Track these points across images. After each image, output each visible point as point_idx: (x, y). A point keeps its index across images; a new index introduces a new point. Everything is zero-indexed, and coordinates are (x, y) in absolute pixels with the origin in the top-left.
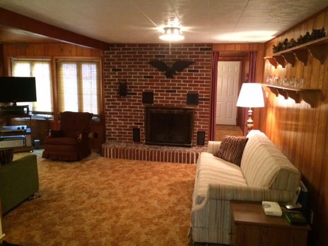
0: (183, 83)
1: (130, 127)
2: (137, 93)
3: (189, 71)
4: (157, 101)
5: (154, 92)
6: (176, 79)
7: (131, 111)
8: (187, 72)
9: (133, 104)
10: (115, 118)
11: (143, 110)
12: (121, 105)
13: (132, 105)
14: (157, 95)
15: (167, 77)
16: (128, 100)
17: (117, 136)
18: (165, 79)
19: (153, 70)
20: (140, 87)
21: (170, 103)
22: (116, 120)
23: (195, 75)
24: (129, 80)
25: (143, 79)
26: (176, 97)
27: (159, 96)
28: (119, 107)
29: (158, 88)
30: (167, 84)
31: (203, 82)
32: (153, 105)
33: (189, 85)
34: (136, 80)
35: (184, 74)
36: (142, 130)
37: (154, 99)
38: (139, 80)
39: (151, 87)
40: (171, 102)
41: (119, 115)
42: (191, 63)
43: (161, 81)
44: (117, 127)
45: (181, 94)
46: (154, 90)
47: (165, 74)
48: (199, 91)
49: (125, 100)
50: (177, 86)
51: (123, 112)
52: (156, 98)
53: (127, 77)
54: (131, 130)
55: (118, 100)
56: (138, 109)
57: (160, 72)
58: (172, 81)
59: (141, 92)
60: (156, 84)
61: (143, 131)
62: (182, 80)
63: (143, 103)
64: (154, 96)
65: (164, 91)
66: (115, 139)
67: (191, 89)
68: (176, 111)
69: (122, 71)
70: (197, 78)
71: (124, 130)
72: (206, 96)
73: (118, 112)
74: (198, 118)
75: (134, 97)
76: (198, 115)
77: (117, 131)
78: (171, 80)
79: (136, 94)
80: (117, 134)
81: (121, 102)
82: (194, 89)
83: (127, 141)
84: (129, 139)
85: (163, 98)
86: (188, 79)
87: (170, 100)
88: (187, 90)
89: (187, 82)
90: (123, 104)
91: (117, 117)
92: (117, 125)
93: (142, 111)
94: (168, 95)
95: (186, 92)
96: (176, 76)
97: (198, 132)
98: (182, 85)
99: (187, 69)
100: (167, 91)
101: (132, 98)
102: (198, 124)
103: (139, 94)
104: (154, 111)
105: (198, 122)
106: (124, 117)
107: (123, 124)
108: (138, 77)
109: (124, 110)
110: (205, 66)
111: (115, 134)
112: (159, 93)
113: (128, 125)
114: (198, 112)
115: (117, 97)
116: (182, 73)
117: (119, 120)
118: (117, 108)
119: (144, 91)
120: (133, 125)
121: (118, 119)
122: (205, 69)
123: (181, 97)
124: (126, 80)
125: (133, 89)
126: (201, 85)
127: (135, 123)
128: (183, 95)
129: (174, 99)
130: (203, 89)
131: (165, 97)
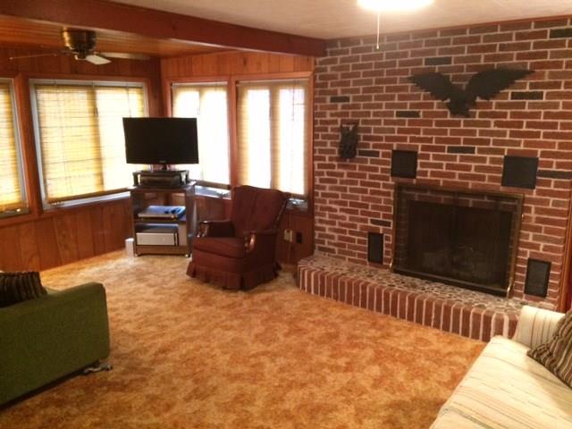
0: (496, 129)
1: (362, 228)
2: (381, 151)
3: (514, 96)
4: (425, 173)
5: (420, 152)
6: (477, 118)
7: (365, 191)
8: (509, 100)
9: (371, 177)
10: (334, 206)
11: (392, 191)
12: (345, 178)
13: (367, 180)
14: (427, 157)
15: (454, 114)
16: (361, 168)
17: (335, 245)
18: (449, 118)
19: (418, 97)
20: (388, 139)
21: (457, 179)
22: (336, 210)
23: (531, 106)
24: (365, 122)
25: (395, 118)
26: (473, 165)
27: (431, 161)
28: (342, 182)
29: (430, 140)
30: (453, 132)
31: (554, 126)
32: (415, 181)
33: (513, 134)
34: (378, 122)
35: (499, 106)
36: (388, 239)
37: (419, 168)
38: (387, 123)
39: (413, 139)
40: (461, 176)
41: (340, 199)
42: (523, 74)
43: (438, 124)
44: (337, 227)
45: (488, 156)
46: (420, 145)
47: (448, 106)
48: (540, 150)
49: (354, 168)
50: (478, 136)
51: (348, 193)
52: (423, 165)
53: (362, 114)
54: (364, 236)
55: (340, 166)
56: (381, 189)
57: (435, 102)
58: (467, 124)
59: (390, 151)
60: (426, 132)
61: (388, 242)
62: (492, 121)
63: (393, 175)
64: (419, 161)
65: (442, 149)
66: (333, 251)
67: (518, 144)
68: (471, 202)
69: (351, 102)
70: (537, 115)
71: (351, 233)
72: (559, 165)
73: (340, 193)
74: (533, 223)
75: (372, 162)
76: (533, 215)
77: (336, 235)
78: (462, 120)
79: (377, 154)
80: (336, 241)
81: (346, 172)
82: (527, 144)
83: (356, 258)
84: (360, 255)
85: (440, 166)
86: (508, 119)
87: (457, 172)
88: (506, 148)
89: (508, 125)
90: (349, 175)
91: (336, 203)
92: (337, 221)
93: (388, 194)
94: (454, 158)
95: (501, 152)
96: (478, 111)
97: (530, 260)
98: (492, 133)
99: (510, 91)
100: (450, 150)
101: (369, 164)
102: (530, 240)
103: (385, 155)
104: (416, 195)
105: (531, 234)
106: (352, 204)
107: (347, 221)
108: (385, 114)
109: (351, 190)
110: (563, 81)
111: (333, 241)
112: (431, 153)
113: (359, 224)
114: (533, 207)
115: (337, 159)
116: (494, 102)
117: (342, 210)
118: (338, 184)
119: (395, 148)
120: (370, 224)
121: (337, 207)
122: (562, 89)
123: (487, 164)
125: (371, 143)
126: (546, 135)
127: (372, 221)
128: (493, 160)
129: (468, 168)
130: (552, 145)
131: (445, 163)
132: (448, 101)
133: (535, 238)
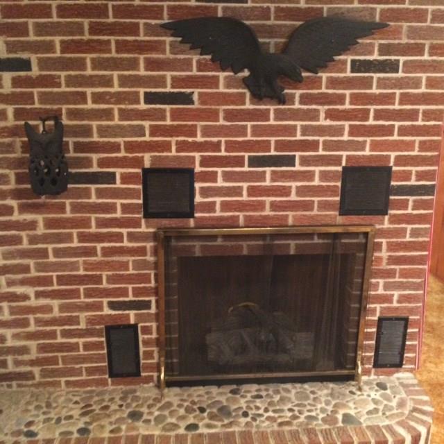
0: (328, 122)
1: (90, 321)
2: (118, 171)
3: (357, 66)
4: (210, 207)
5: (198, 169)
6: (297, 106)
7: (91, 252)
8: (349, 74)
9: (101, 223)
10: (19, 290)
11: (149, 245)
12: (41, 230)
13: (93, 229)
14: (212, 177)
15: (257, 97)
16: (76, 208)
17: (33, 363)
18: (248, 106)
19: (187, 65)
20: (130, 147)
21: (267, 212)
22: (25, 297)
23: (382, 83)
24: (73, 114)
25: (143, 106)
26: (294, 185)
27: (220, 183)
28: (33, 240)
29: (216, 147)
30: (257, 131)
31: (412, 115)
32: (192, 222)
33: (354, 131)
34: (108, 114)
35: (333, 83)
36: (147, 330)
37: (198, 199)
38: (125, 115)
39: (182, 147)
40: (274, 206)
41: (34, 273)
43: (230, 116)
44: (32, 328)
45: (317, 169)
46: (197, 156)
48: (393, 155)
49: (61, 208)
50: (299, 137)
51: (52, 259)
52: (205, 192)
54: (98, 334)
55: (24, 208)
56: (126, 243)
57: (222, 75)
58: (280, 115)
59: (138, 171)
60: (207, 131)
61: (149, 333)
62: (322, 109)
63: (147, 215)
64: (197, 185)
65: (239, 162)
66: (28, 376)
67: (361, 146)
68: (292, 246)
70: (389, 99)
71: (66, 334)
72: (420, 176)
73: (31, 263)
75: (100, 193)
76: (384, 254)
77: (33, 344)
78: (272, 108)
79: (111, 178)
80: (34, 355)
81: (40, 218)
82: (375, 146)
83: (84, 377)
84: (90, 371)
85: (237, 191)
86: (347, 106)
87: (268, 200)
88: (344, 154)
89: (346, 115)
90: (49, 224)
91: (23, 282)
92: (31, 317)
93: (142, 251)
94: (261, 177)
95: (337, 161)
96: (298, 93)
98: (321, 131)
99: (349, 58)
100: (254, 162)
101: (94, 199)
103: (126, 179)
104: (197, 248)
106: (61, 280)
107: (56, 313)
108: (119, 98)
109: (57, 253)
110: (427, 43)
111: (26, 357)
112: (219, 170)
113: (83, 316)
115: (17, 194)
116: (324, 76)
117: (38, 295)
118: (25, 245)
119: (147, 164)
120: (107, 311)
121: (30, 291)
123: (316, 182)
124: (56, 117)
125: (95, 157)
126: (403, 131)
127: (112, 306)
128: (324, 176)
129: (285, 191)
130: (410, 146)
131: (245, 185)
132: (246, 73)
133: (386, 287)
